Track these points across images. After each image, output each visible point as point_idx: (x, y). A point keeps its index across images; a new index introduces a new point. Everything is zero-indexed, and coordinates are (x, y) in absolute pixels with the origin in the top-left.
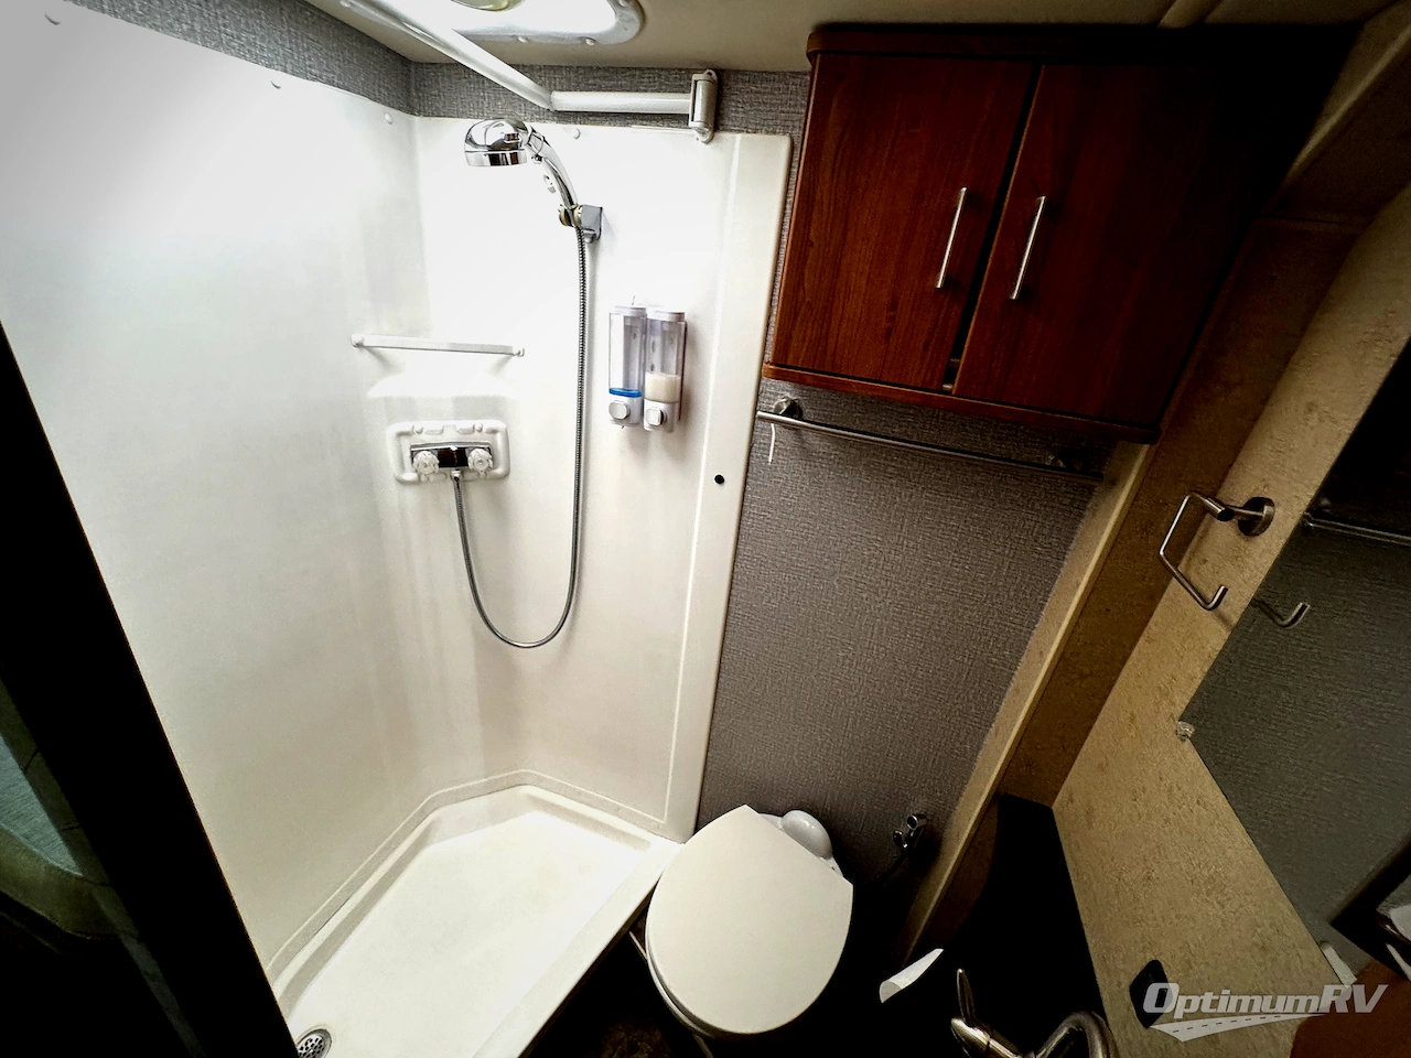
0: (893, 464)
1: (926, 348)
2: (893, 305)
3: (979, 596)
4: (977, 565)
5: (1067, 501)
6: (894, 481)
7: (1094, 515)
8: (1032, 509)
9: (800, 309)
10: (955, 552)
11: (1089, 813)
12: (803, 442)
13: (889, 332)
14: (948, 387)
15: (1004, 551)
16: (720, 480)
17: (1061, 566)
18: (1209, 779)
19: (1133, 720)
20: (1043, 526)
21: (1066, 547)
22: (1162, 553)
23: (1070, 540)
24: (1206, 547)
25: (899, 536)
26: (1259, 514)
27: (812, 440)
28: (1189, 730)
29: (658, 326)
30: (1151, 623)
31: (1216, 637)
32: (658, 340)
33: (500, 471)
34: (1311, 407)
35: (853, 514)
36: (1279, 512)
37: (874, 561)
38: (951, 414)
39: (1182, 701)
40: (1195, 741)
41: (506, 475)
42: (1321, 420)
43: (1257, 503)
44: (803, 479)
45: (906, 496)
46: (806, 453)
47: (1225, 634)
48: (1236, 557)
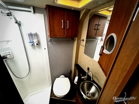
0: (61, 43)
1: (62, 33)
2: (59, 30)
12: (52, 43)
13: (59, 32)
14: (65, 36)
16: (45, 49)
18: (87, 56)
19: (81, 55)
22: (79, 44)
24: (81, 43)
28: (84, 54)
29: (33, 34)
31: (84, 48)
32: (33, 36)
33: (12, 57)
36: (84, 39)
38: (64, 38)
39: (83, 52)
41: (13, 57)
42: (85, 34)
44: (53, 46)
48: (83, 43)
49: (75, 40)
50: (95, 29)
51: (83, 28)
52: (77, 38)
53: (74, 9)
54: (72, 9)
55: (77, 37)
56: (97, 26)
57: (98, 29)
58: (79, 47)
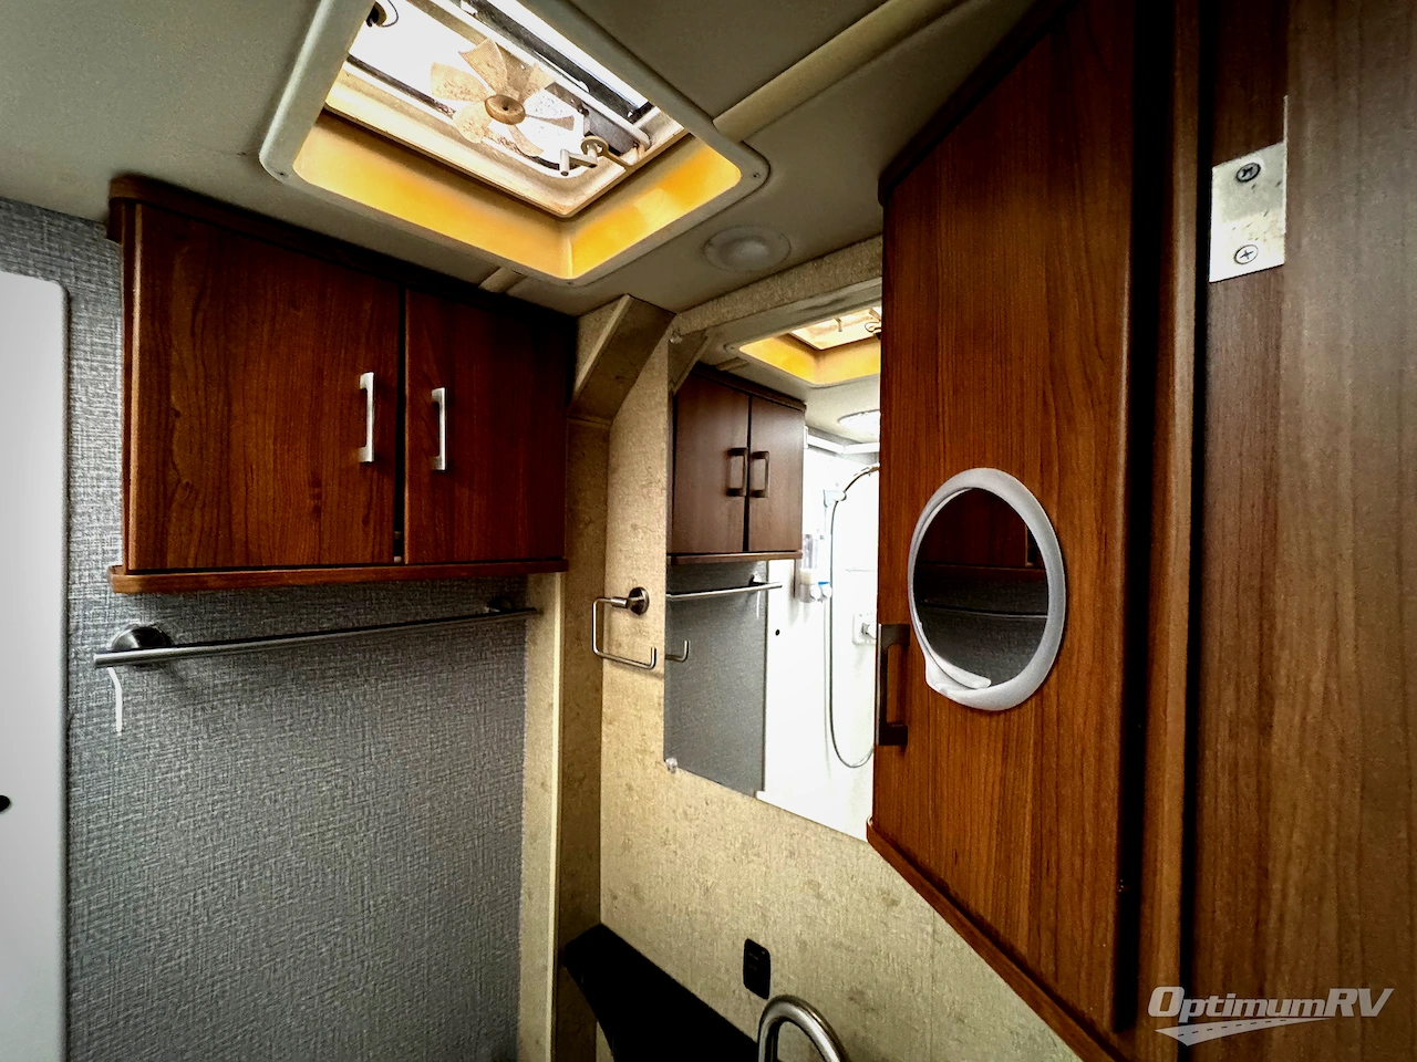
0: (332, 664)
1: (366, 522)
2: (316, 482)
3: (467, 766)
4: (456, 735)
5: (509, 642)
6: (339, 685)
7: (535, 644)
8: (486, 659)
9: (173, 493)
10: (431, 732)
11: (636, 891)
12: (182, 680)
13: (317, 511)
14: (397, 559)
15: (475, 709)
17: (523, 700)
18: (704, 782)
19: (630, 788)
20: (499, 671)
21: (522, 681)
22: (596, 651)
23: (522, 673)
24: (615, 635)
25: (364, 746)
26: (640, 598)
27: (198, 672)
28: (672, 761)
30: (604, 710)
31: (655, 689)
34: (635, 527)
35: (292, 747)
36: (650, 592)
37: (338, 793)
38: (385, 592)
39: (657, 746)
40: (683, 765)
42: (645, 533)
43: (637, 592)
44: (195, 733)
45: (358, 696)
46: (191, 695)
47: (661, 684)
48: (640, 632)
49: (539, 612)
50: (732, 492)
51: (614, 479)
52: (558, 576)
53: (513, 292)
54: (490, 284)
55: (563, 566)
56: (738, 461)
57: (757, 486)
58: (598, 689)
